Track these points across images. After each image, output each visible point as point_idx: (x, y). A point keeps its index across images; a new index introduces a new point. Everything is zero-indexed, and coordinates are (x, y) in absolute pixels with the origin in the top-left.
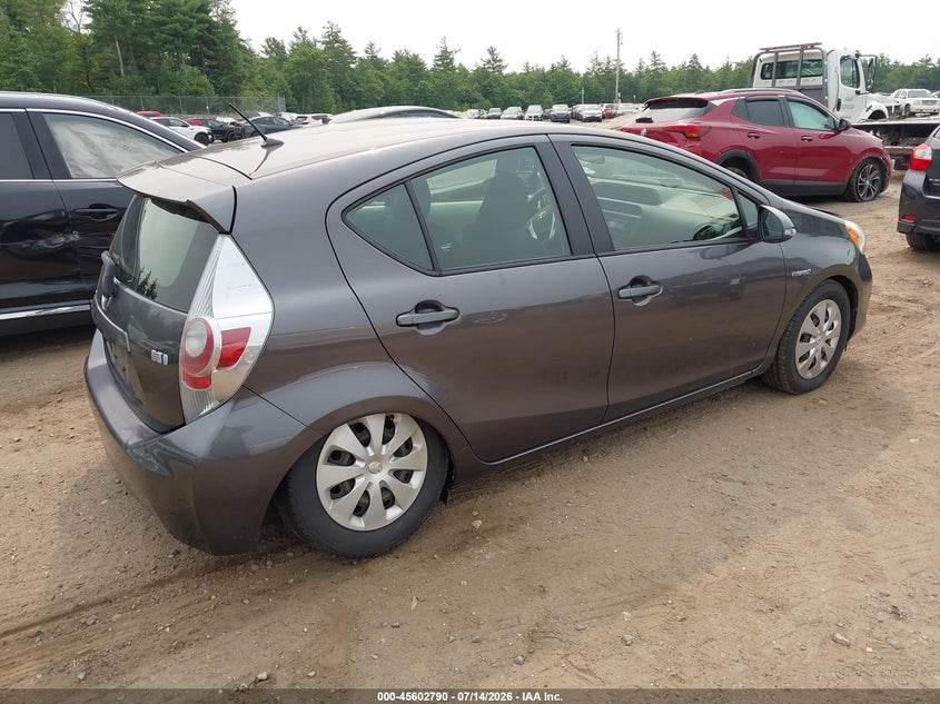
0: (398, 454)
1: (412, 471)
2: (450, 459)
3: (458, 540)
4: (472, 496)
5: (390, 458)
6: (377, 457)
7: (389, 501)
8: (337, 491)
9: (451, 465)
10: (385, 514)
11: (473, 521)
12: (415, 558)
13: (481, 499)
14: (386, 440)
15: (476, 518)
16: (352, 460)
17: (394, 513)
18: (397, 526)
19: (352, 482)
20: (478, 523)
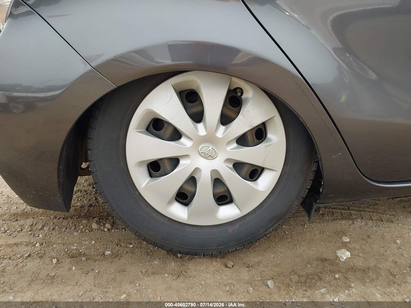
0: (242, 141)
1: (263, 169)
2: (318, 167)
3: (310, 269)
4: (349, 217)
5: (229, 143)
6: (210, 139)
7: (223, 198)
8: (155, 168)
9: (318, 175)
10: (216, 211)
11: (339, 248)
12: (245, 274)
13: (359, 223)
14: (226, 120)
15: (345, 246)
16: (176, 135)
17: (227, 213)
18: (230, 229)
19: (175, 162)
20: (344, 255)
